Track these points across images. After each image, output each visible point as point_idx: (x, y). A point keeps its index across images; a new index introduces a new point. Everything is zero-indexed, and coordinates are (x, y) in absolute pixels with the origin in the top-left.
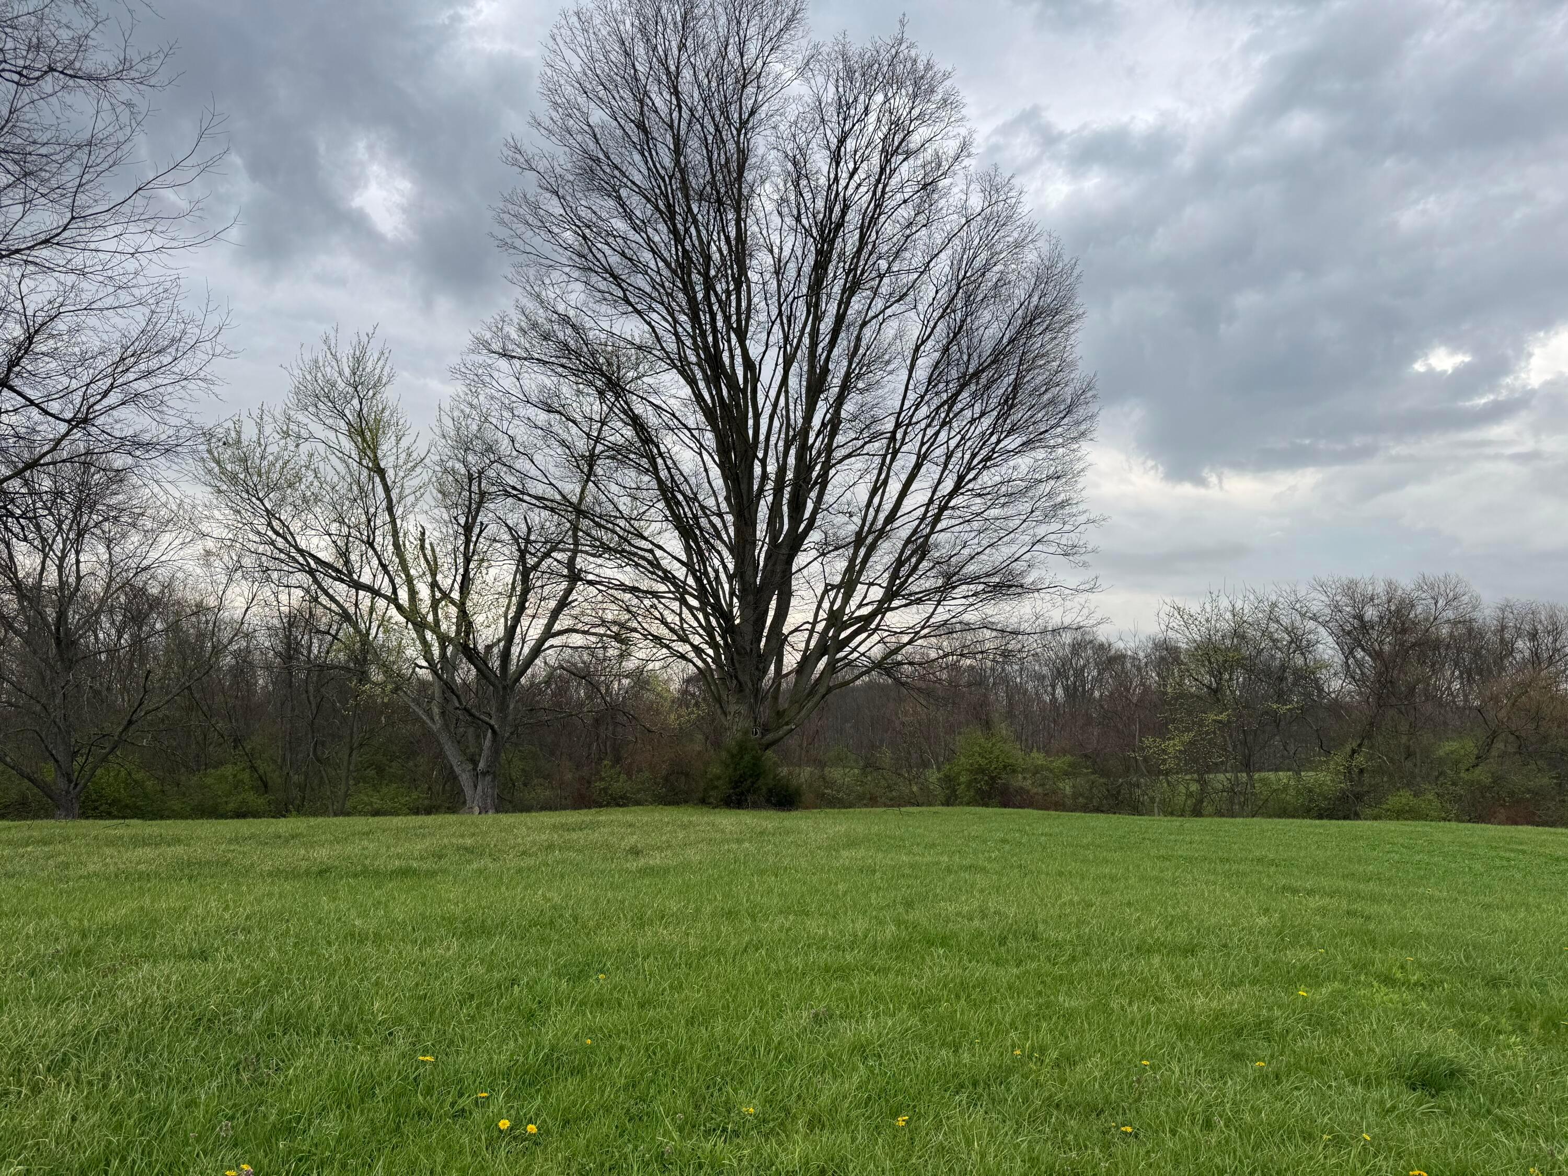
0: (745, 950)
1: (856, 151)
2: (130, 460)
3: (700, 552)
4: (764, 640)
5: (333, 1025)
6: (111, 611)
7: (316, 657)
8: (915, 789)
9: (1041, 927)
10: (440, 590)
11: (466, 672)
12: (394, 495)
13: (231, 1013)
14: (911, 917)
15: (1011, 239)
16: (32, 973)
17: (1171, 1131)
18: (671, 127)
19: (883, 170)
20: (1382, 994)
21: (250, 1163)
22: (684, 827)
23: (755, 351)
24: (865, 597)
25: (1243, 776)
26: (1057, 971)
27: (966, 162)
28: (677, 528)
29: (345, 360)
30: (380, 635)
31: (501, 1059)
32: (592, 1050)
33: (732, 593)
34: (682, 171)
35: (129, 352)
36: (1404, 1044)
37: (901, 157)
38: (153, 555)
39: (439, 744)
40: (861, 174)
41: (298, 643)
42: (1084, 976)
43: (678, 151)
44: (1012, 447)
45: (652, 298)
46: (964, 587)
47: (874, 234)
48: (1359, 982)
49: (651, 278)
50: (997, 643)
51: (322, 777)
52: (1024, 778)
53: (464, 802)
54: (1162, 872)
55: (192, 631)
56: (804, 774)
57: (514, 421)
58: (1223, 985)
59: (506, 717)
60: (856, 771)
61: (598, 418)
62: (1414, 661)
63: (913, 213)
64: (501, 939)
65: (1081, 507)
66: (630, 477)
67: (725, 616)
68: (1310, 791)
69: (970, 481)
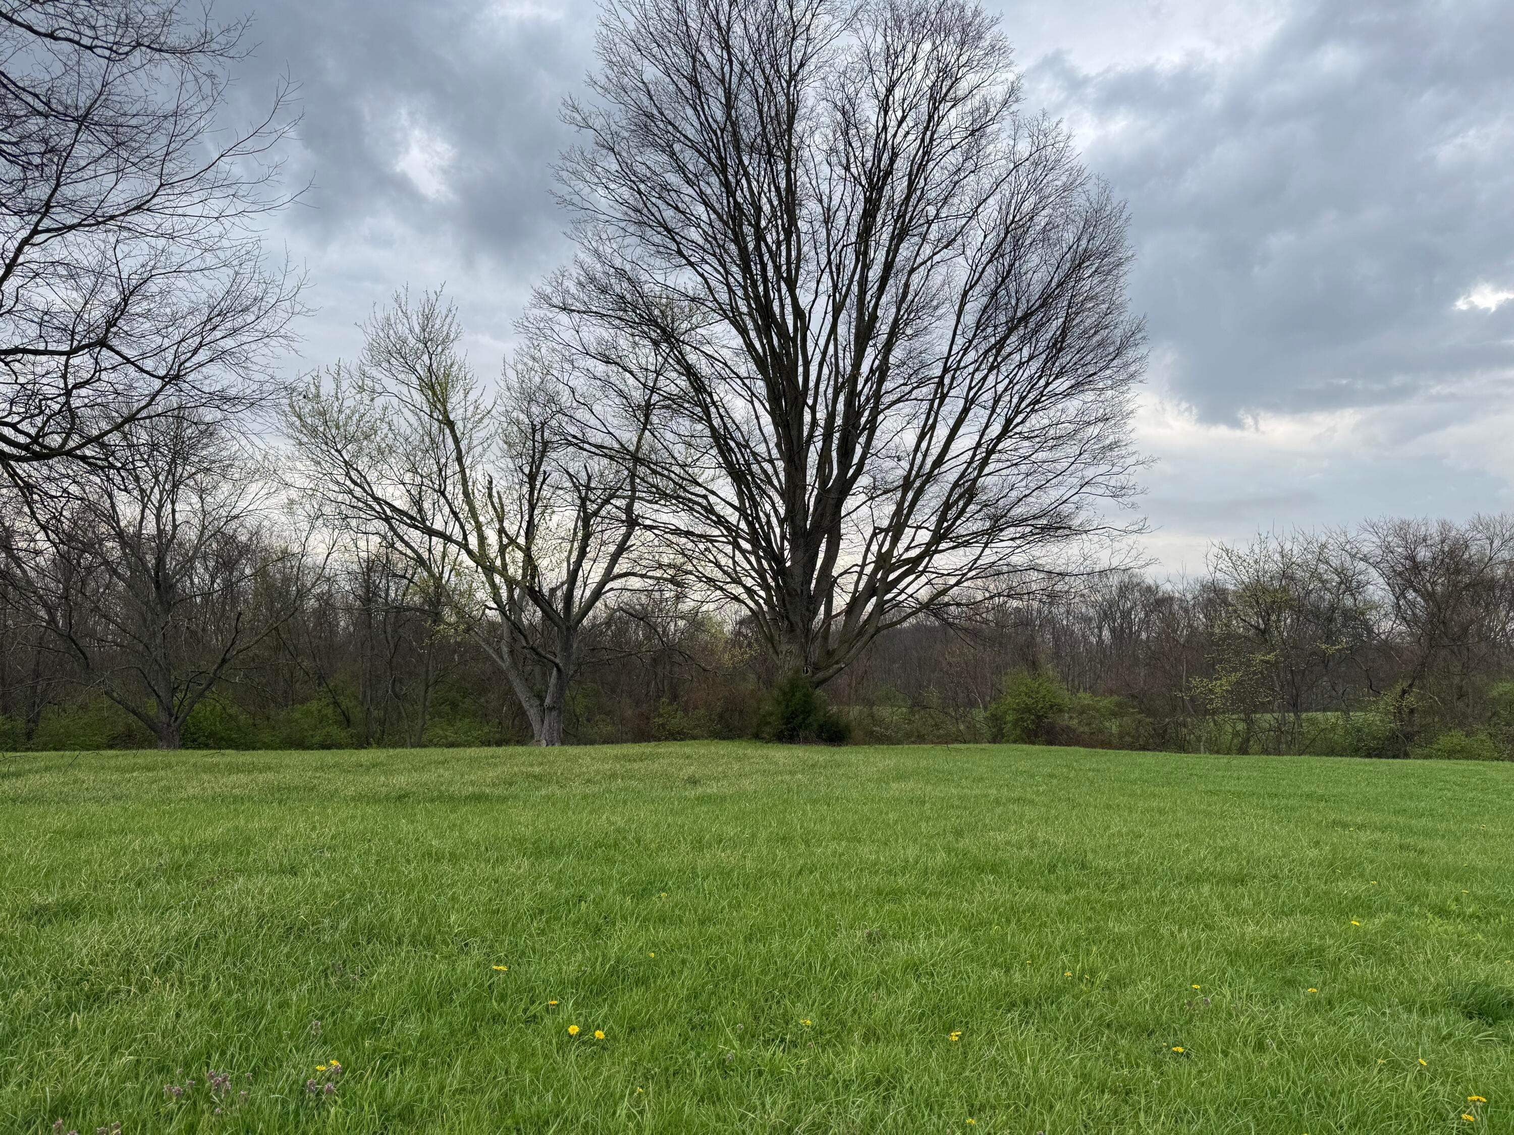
0: (800, 872)
1: (904, 100)
2: (219, 415)
3: (752, 498)
4: (814, 582)
5: (413, 936)
6: (205, 557)
7: (393, 601)
8: (962, 727)
9: (1090, 856)
10: (507, 535)
11: (532, 614)
12: (463, 446)
13: (319, 923)
14: (961, 845)
15: (1059, 183)
16: (139, 884)
17: (1223, 1052)
18: (723, 81)
19: (931, 117)
20: (1437, 926)
21: (338, 1059)
22: (739, 759)
23: (804, 300)
24: (913, 540)
25: (1291, 716)
26: (1106, 898)
27: (1014, 107)
28: (730, 474)
29: (414, 317)
30: (453, 578)
31: (570, 970)
32: (656, 963)
33: (783, 537)
34: (733, 124)
35: (216, 312)
36: (1460, 974)
37: (949, 104)
38: (242, 505)
39: (508, 681)
40: (910, 122)
41: (378, 586)
42: (1134, 903)
43: (729, 106)
44: (1061, 389)
45: (705, 250)
46: (1012, 529)
47: (922, 181)
48: (1413, 913)
49: (704, 231)
50: (1043, 585)
51: (400, 713)
52: (1071, 718)
53: (532, 737)
54: (1210, 805)
55: (278, 576)
56: (854, 712)
57: (575, 373)
58: (1274, 914)
59: (570, 656)
60: (904, 710)
61: (653, 368)
62: (1467, 600)
63: (961, 160)
64: (568, 859)
65: (1130, 449)
66: (684, 425)
67: (776, 558)
68: (1359, 731)
69: (1018, 425)
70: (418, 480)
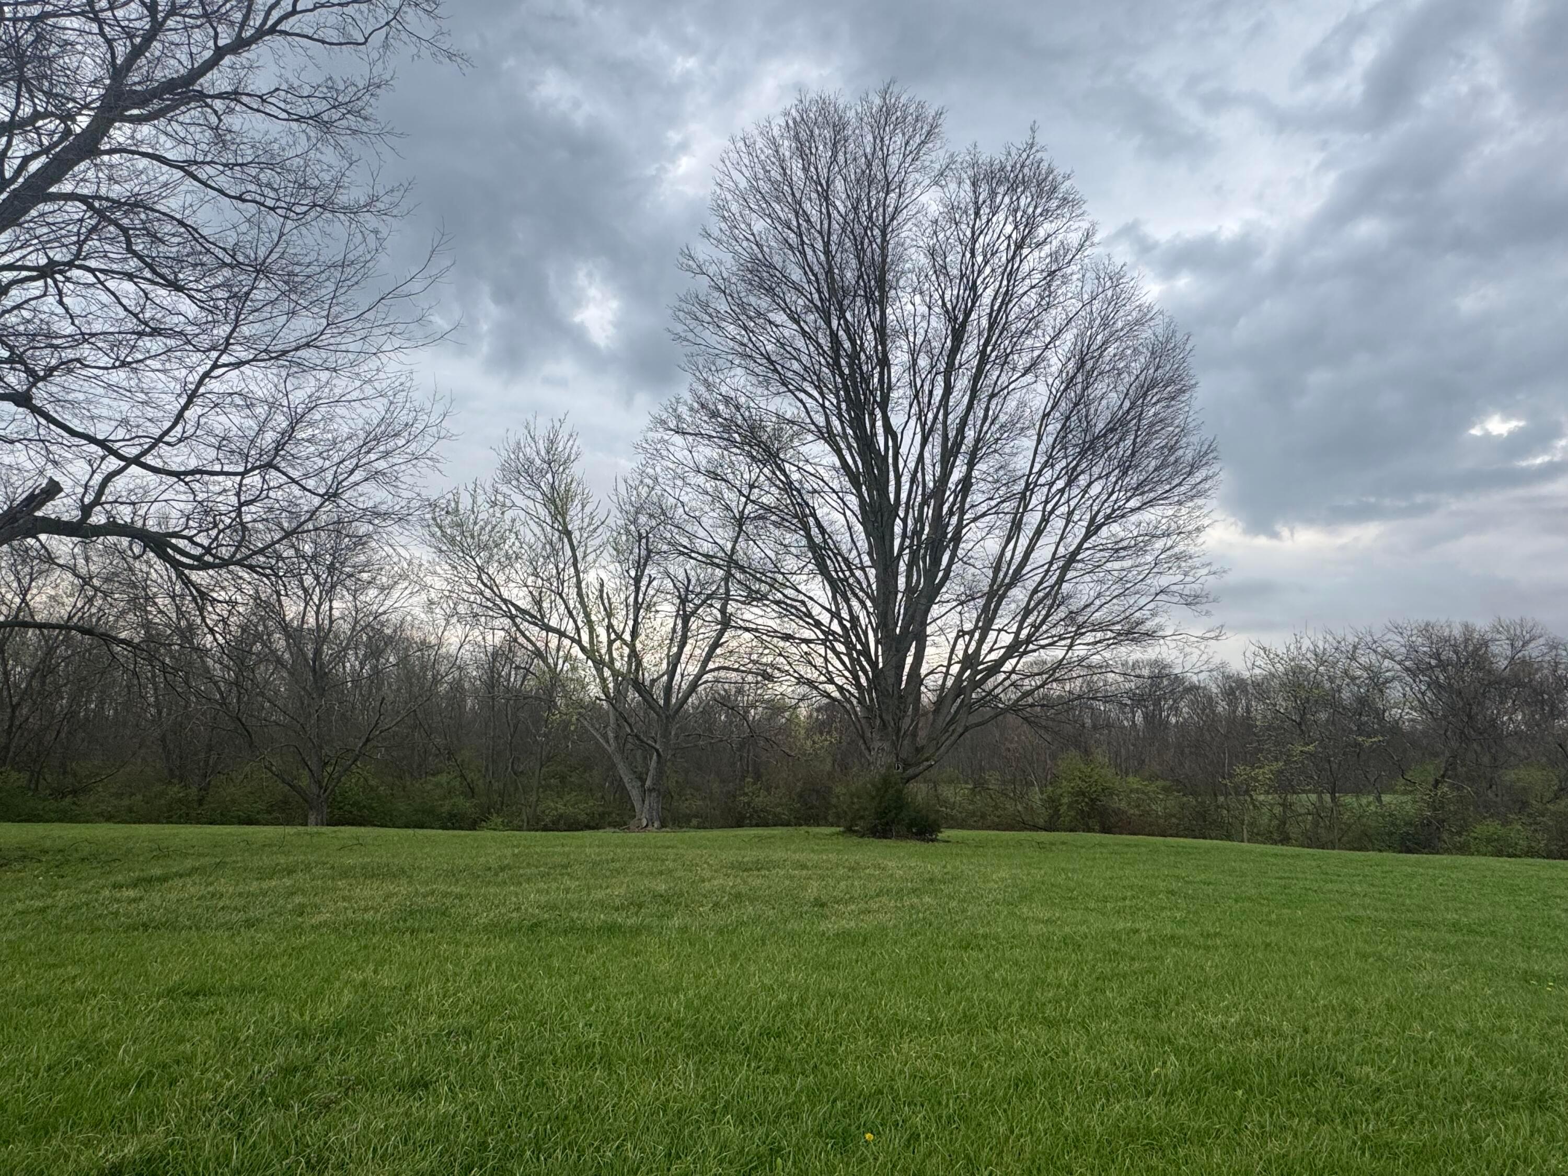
4: (904, 679)
6: (356, 647)
7: (513, 687)
10: (614, 631)
12: (579, 555)
15: (1129, 319)
18: (821, 232)
19: (1010, 261)
23: (896, 423)
24: (995, 642)
27: (1088, 252)
30: (566, 670)
35: (371, 437)
38: (389, 602)
39: (613, 763)
41: (499, 674)
45: (804, 379)
52: (1120, 800)
55: (417, 664)
57: (685, 489)
59: (668, 742)
60: (966, 791)
62: (1492, 696)
67: (871, 661)
70: (540, 582)
